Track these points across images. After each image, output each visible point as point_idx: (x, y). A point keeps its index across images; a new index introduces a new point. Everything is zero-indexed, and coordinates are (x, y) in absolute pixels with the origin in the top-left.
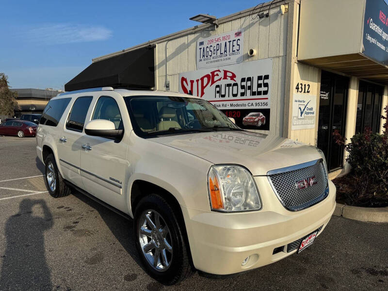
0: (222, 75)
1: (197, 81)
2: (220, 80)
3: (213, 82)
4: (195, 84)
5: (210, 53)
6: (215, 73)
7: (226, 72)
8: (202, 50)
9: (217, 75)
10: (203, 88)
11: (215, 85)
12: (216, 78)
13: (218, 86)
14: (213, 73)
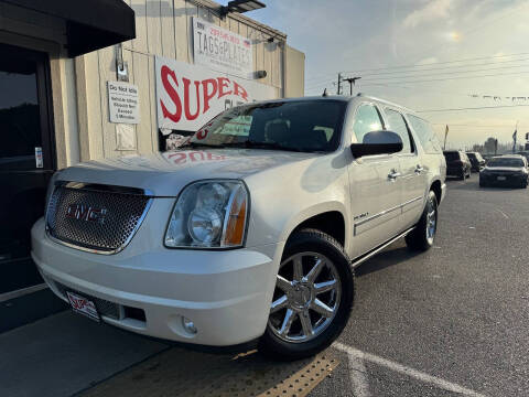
0: (231, 87)
1: (197, 83)
2: (230, 93)
3: (221, 94)
4: (192, 87)
5: (215, 48)
6: (224, 82)
7: (236, 86)
8: (202, 36)
9: (226, 85)
10: (207, 98)
11: (224, 98)
12: (225, 89)
13: (227, 102)
14: (220, 80)
